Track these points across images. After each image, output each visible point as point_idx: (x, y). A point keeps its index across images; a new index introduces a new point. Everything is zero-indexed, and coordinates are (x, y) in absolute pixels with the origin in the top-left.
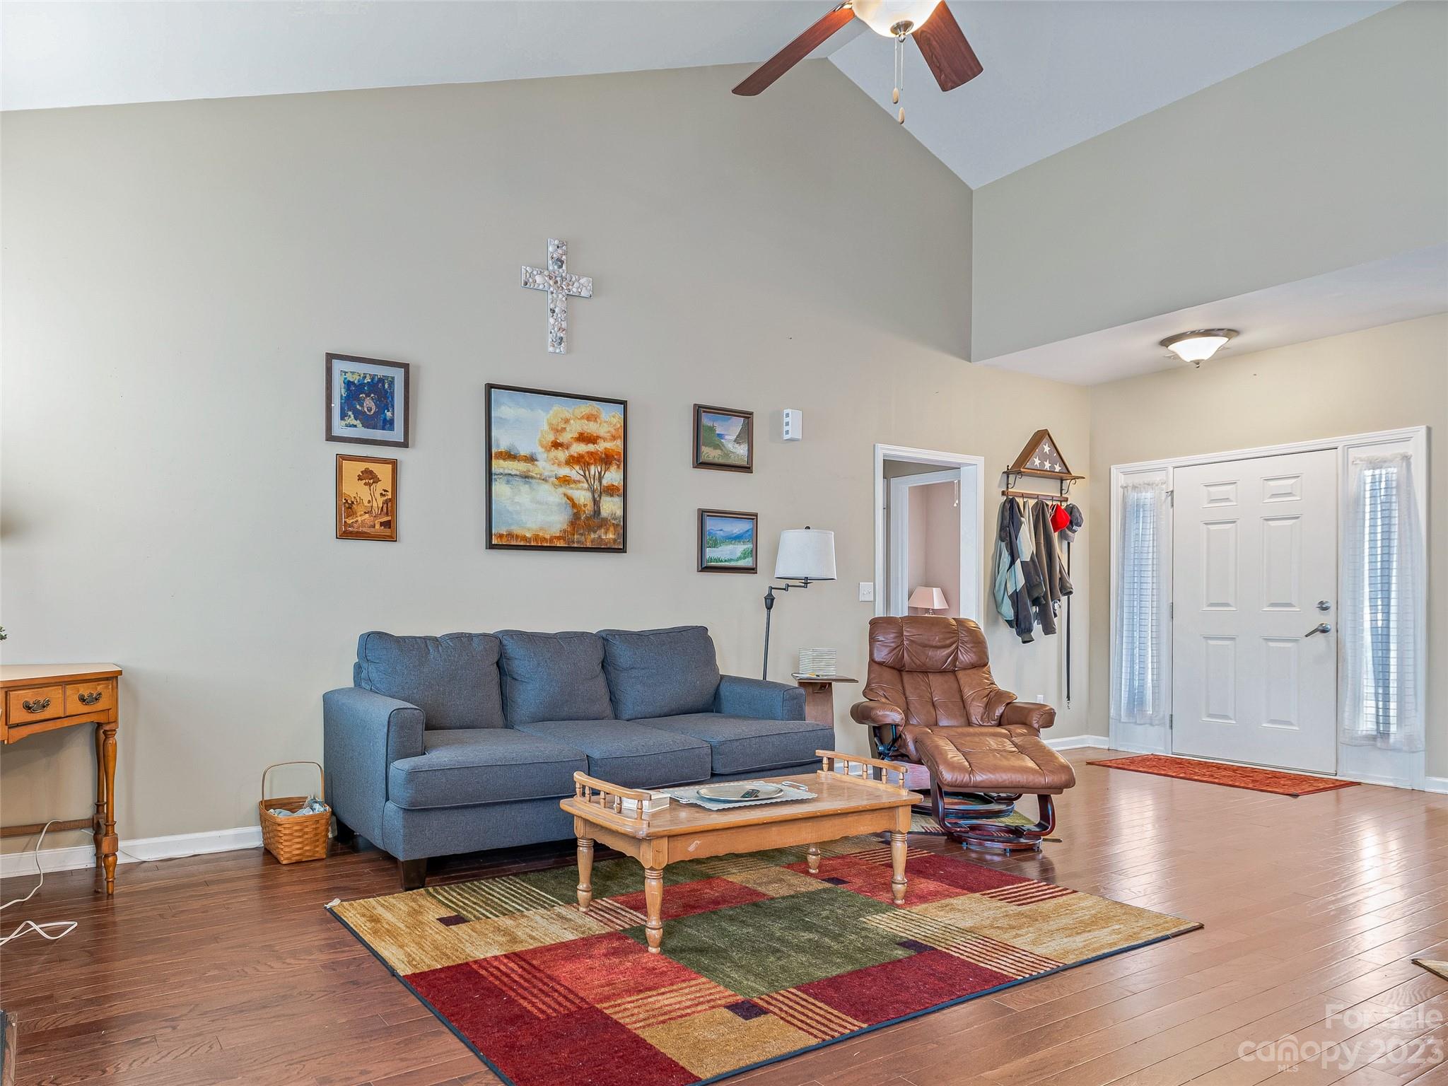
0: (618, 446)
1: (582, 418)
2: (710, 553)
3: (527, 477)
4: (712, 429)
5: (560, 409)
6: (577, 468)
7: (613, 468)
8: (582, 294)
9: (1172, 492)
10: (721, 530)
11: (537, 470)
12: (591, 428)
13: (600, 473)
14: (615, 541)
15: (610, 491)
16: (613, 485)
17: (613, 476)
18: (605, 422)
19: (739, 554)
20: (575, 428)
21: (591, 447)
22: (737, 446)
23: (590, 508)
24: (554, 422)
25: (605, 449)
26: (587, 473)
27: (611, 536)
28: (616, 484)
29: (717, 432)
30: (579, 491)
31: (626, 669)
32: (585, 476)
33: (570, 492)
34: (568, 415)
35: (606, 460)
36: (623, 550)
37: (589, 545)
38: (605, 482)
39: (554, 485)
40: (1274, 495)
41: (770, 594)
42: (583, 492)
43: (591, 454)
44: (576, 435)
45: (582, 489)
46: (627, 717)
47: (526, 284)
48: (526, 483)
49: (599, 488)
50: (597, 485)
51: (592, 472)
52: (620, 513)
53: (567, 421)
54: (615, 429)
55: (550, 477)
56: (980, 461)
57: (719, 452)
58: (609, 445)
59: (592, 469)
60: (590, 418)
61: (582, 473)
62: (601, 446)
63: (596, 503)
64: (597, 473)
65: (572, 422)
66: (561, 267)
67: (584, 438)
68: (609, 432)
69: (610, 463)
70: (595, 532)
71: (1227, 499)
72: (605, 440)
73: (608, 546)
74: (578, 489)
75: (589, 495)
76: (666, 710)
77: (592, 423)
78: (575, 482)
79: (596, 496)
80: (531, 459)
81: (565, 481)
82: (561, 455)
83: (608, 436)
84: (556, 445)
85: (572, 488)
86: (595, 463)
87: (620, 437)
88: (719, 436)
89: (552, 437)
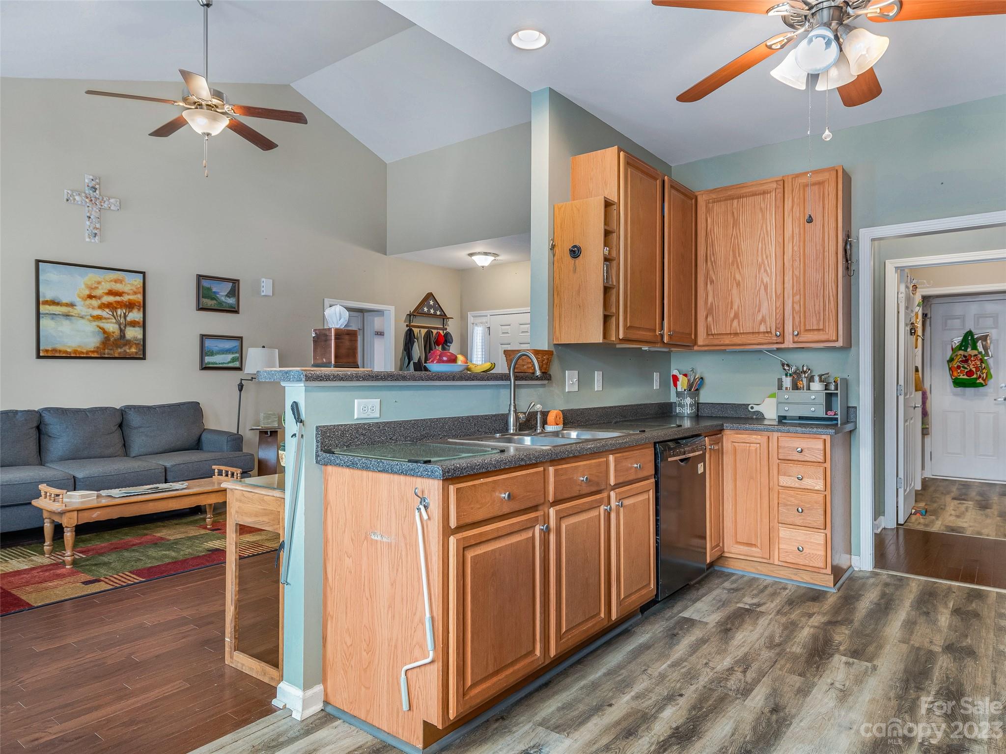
0: (139, 298)
1: (111, 281)
2: (208, 359)
3: (67, 316)
4: (209, 289)
5: (93, 276)
6: (107, 310)
7: (135, 311)
8: (112, 208)
9: (489, 327)
10: (216, 346)
11: (76, 312)
12: (118, 287)
13: (125, 314)
14: (136, 353)
15: (133, 324)
16: (135, 321)
17: (135, 315)
18: (129, 284)
19: (229, 360)
20: (106, 287)
21: (118, 298)
22: (227, 298)
23: (117, 332)
24: (89, 283)
25: (129, 299)
26: (115, 314)
27: (133, 350)
28: (137, 320)
29: (214, 291)
30: (109, 324)
31: (136, 428)
32: (113, 315)
33: (102, 325)
34: (100, 279)
35: (130, 306)
36: (144, 358)
37: (117, 355)
38: (128, 319)
39: (90, 321)
40: (523, 332)
41: (241, 383)
42: (112, 325)
43: (118, 302)
44: (106, 291)
45: (111, 323)
46: (134, 455)
47: (68, 200)
48: (67, 319)
49: (124, 322)
50: (122, 320)
51: (119, 313)
52: (140, 336)
53: (99, 283)
54: (136, 288)
55: (86, 316)
56: (392, 309)
57: (214, 302)
58: (132, 297)
59: (119, 311)
60: (117, 281)
61: (111, 313)
62: (126, 298)
63: (122, 331)
64: (123, 314)
65: (103, 283)
66: (95, 191)
67: (111, 293)
68: (132, 290)
69: (133, 308)
70: (121, 348)
71: (507, 333)
72: (128, 294)
73: (132, 356)
74: (107, 323)
75: (117, 326)
76: (161, 450)
77: (118, 284)
78: (105, 318)
79: (122, 327)
80: (72, 305)
81: (99, 318)
82: (95, 303)
83: (129, 292)
84: (90, 297)
85: (103, 322)
86: (121, 308)
87: (140, 293)
88: (215, 292)
89: (87, 292)
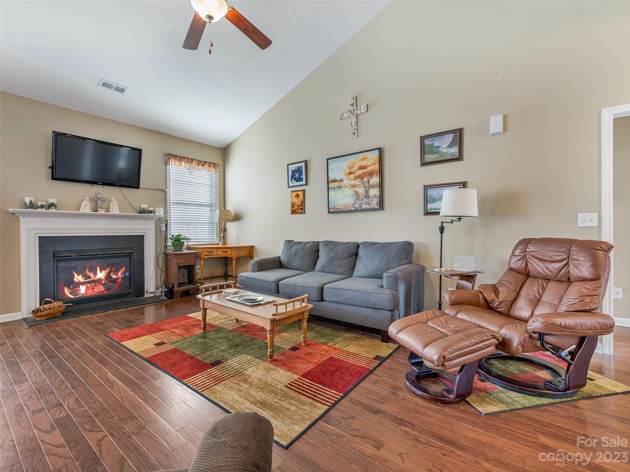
0: (376, 167)
1: (360, 160)
2: (430, 206)
3: (340, 187)
4: (432, 145)
5: (352, 159)
6: (359, 180)
7: (374, 176)
8: (362, 112)
10: (437, 194)
11: (343, 184)
12: (365, 163)
15: (373, 186)
16: (375, 184)
17: (375, 180)
18: (370, 159)
20: (358, 165)
21: (364, 171)
22: (449, 149)
24: (349, 165)
26: (363, 181)
27: (374, 204)
29: (436, 145)
30: (360, 189)
32: (362, 182)
33: (356, 190)
34: (354, 161)
35: (371, 174)
36: (383, 209)
38: (370, 183)
39: (350, 188)
41: (442, 226)
42: (362, 189)
43: (364, 173)
44: (358, 168)
45: (361, 187)
47: (341, 119)
48: (340, 189)
50: (367, 185)
51: (365, 180)
53: (354, 163)
54: (375, 161)
55: (348, 185)
57: (437, 155)
58: (372, 168)
59: (365, 179)
60: (363, 159)
61: (361, 181)
62: (369, 169)
63: (367, 192)
64: (367, 180)
65: (356, 163)
66: (353, 106)
67: (361, 168)
68: (372, 162)
69: (373, 175)
72: (370, 166)
73: (373, 208)
74: (359, 188)
75: (364, 189)
77: (364, 161)
78: (358, 185)
79: (367, 189)
80: (341, 180)
81: (353, 186)
82: (352, 176)
83: (371, 164)
84: (350, 173)
85: (357, 188)
86: (366, 176)
87: (377, 163)
88: (437, 147)
89: (348, 171)
